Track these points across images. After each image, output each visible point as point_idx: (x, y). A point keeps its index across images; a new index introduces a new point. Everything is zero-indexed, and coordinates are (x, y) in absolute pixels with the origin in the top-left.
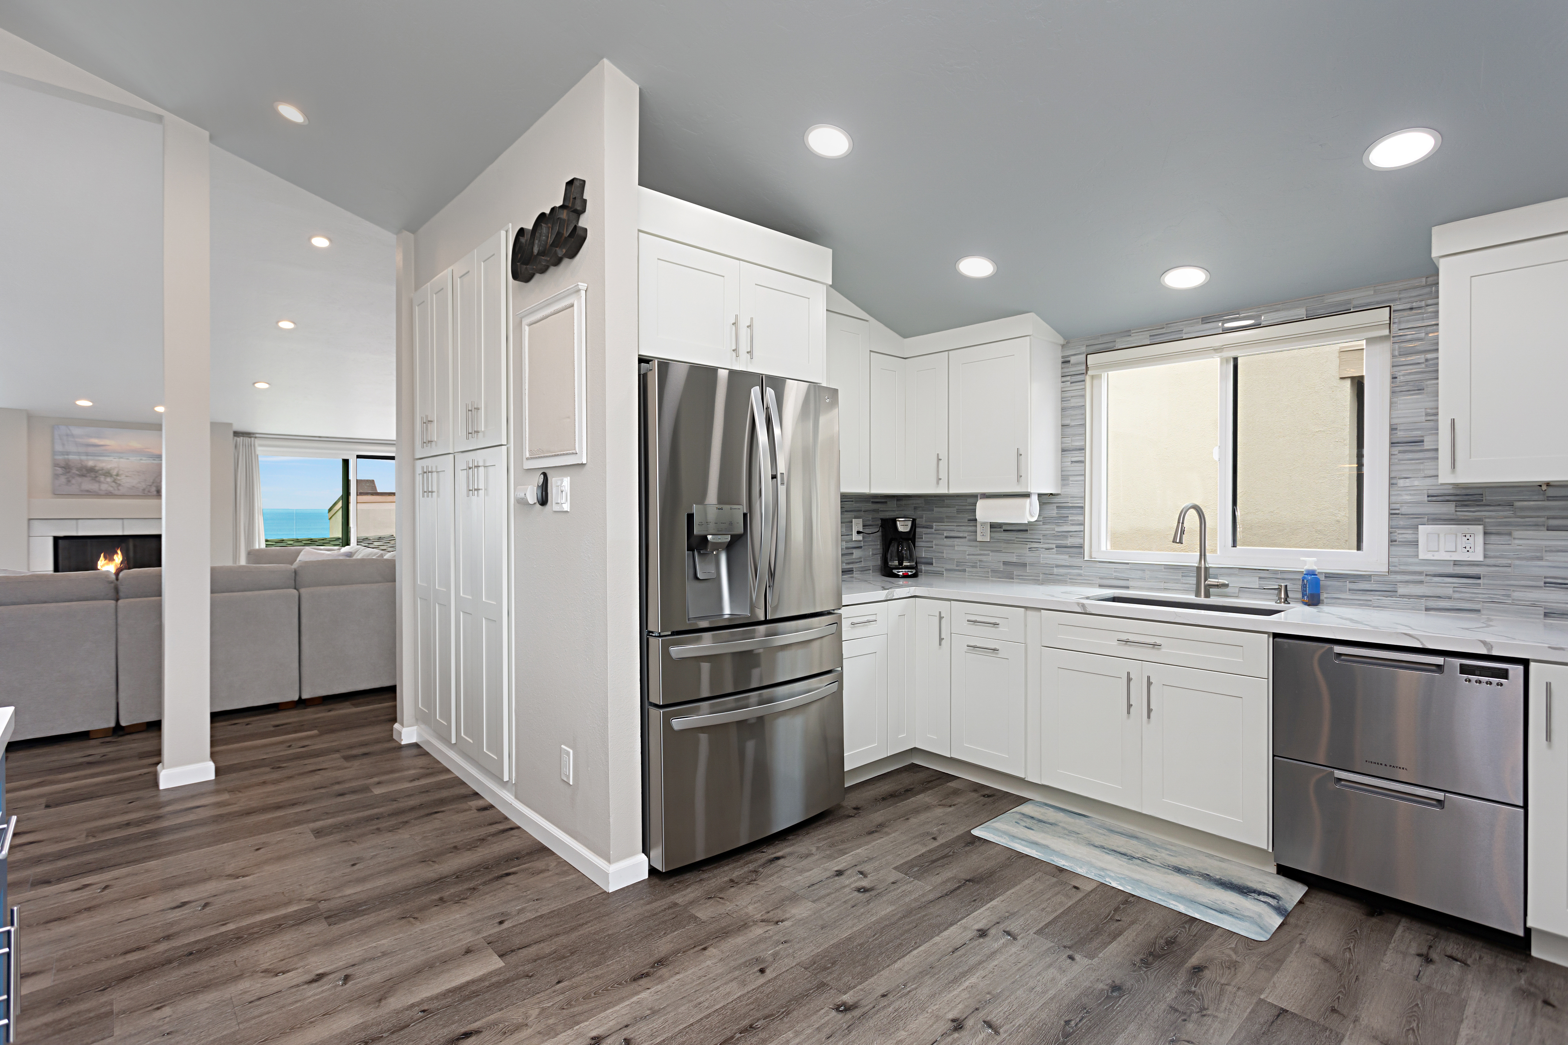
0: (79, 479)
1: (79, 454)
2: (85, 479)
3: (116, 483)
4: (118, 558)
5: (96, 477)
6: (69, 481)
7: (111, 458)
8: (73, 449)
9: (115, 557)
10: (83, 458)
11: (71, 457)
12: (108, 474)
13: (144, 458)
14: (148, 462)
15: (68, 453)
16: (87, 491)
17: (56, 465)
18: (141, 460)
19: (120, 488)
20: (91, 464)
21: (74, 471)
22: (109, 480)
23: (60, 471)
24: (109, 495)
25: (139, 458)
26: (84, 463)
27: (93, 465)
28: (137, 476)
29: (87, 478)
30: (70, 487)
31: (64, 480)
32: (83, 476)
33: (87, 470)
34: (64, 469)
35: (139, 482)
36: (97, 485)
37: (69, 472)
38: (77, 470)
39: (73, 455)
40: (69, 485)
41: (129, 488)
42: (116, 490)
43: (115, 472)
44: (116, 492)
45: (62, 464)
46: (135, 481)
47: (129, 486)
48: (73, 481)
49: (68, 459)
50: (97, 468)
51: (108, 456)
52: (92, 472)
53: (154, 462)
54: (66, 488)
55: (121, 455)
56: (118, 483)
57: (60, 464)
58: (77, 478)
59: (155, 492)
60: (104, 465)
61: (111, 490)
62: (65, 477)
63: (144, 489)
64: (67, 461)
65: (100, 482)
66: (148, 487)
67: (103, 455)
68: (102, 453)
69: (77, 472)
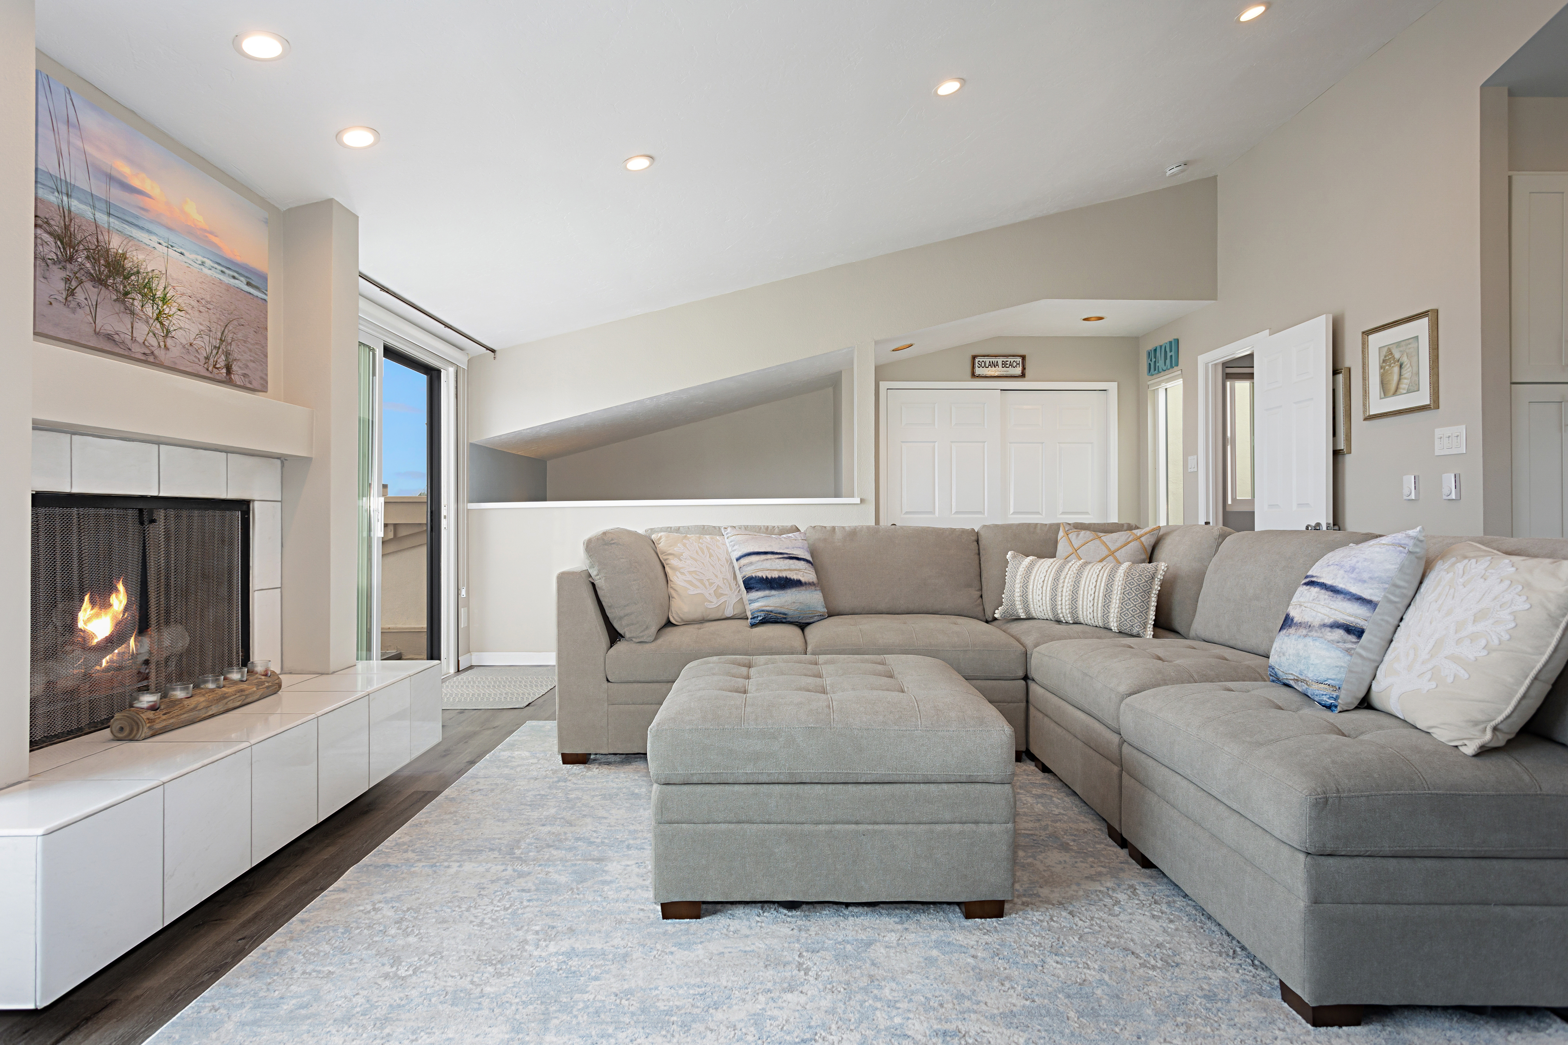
0: (92, 289)
1: (92, 200)
2: (105, 291)
3: (161, 323)
4: (119, 600)
5: (126, 294)
6: (71, 293)
7: (153, 241)
9: (113, 599)
10: (102, 218)
11: (76, 206)
12: (146, 290)
13: (208, 263)
15: (68, 189)
16: (109, 337)
17: (40, 223)
18: (203, 264)
19: (169, 341)
20: (116, 244)
21: (82, 257)
22: (149, 310)
23: (51, 249)
24: (149, 359)
25: (200, 259)
26: (100, 238)
27: (120, 251)
28: (197, 313)
29: (107, 292)
30: (74, 311)
31: (62, 285)
32: (99, 281)
33: (108, 265)
34: (62, 243)
35: (199, 335)
36: (127, 319)
37: (71, 259)
38: (87, 258)
39: (80, 201)
40: (73, 304)
41: (184, 347)
42: (162, 344)
43: (161, 288)
44: (163, 352)
45: (57, 224)
46: (194, 329)
47: (184, 342)
48: (80, 295)
49: (70, 211)
50: (128, 264)
51: (149, 232)
52: (118, 273)
53: (222, 277)
54: (66, 311)
55: (173, 238)
56: (166, 323)
57: (52, 222)
58: (88, 285)
59: (224, 371)
60: (141, 257)
61: (153, 341)
62: (64, 274)
63: (207, 358)
64: (67, 215)
65: (132, 313)
66: (215, 352)
67: (140, 223)
68: (137, 217)
69: (88, 265)
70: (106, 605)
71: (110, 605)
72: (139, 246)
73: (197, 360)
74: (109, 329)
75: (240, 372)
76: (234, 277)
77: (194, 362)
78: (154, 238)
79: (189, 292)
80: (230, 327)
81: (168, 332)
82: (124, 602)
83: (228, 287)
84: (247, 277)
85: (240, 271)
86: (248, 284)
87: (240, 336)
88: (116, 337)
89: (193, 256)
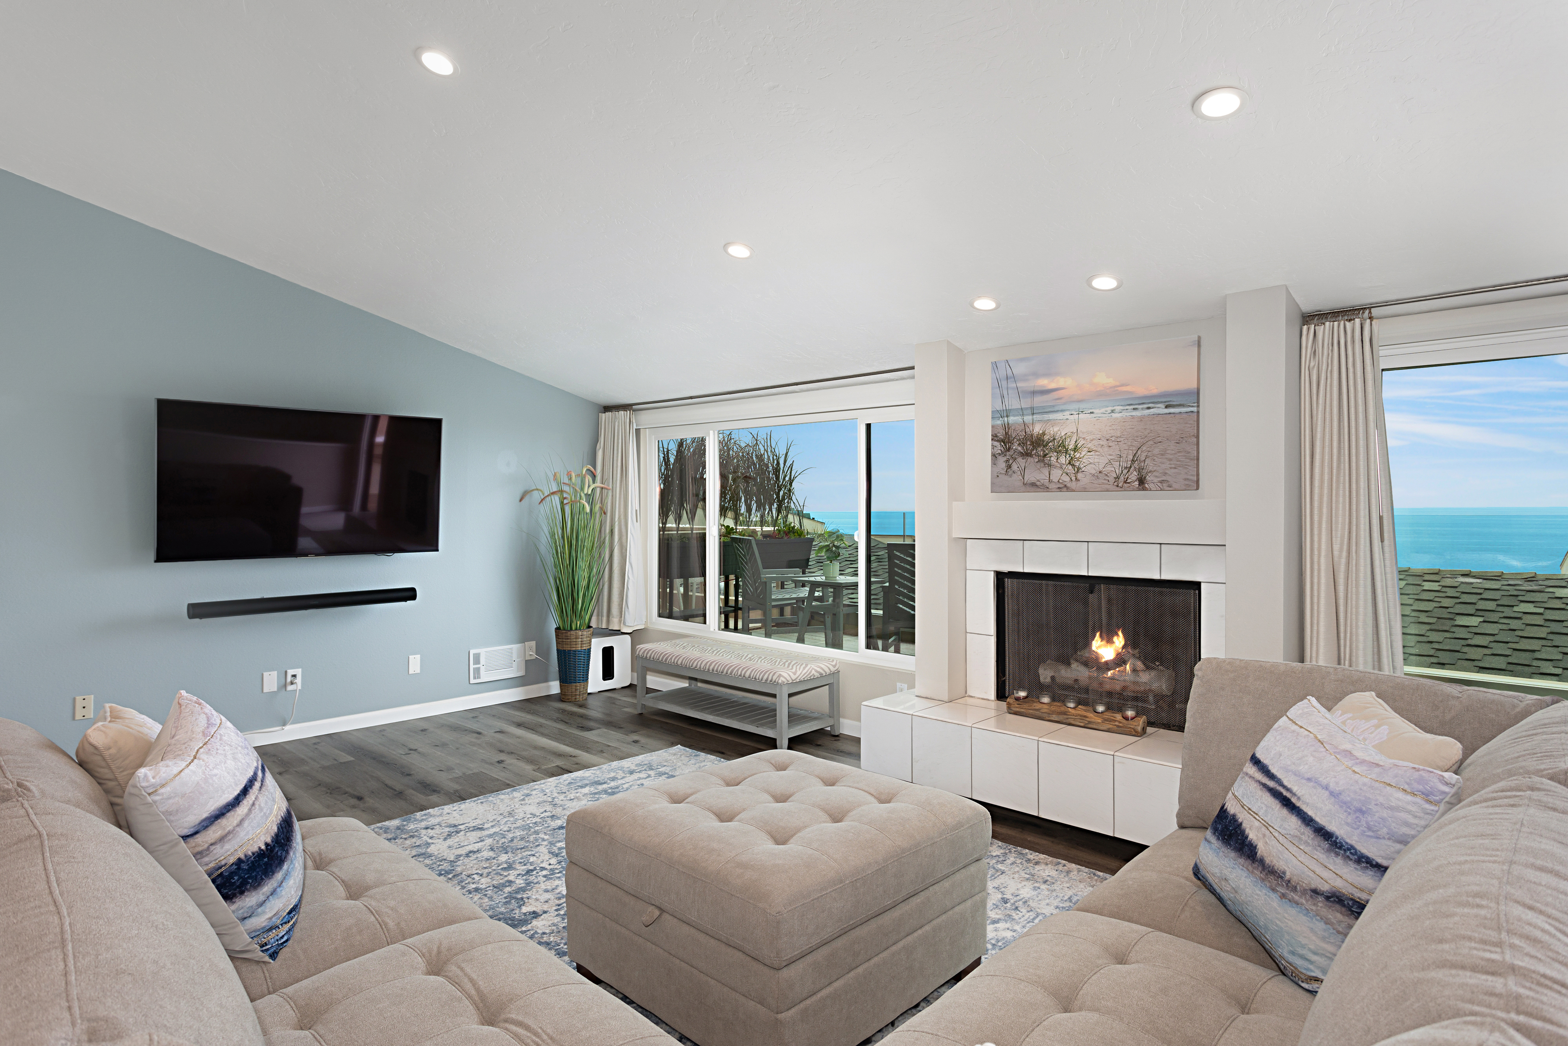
0: (1021, 460)
1: (1022, 412)
2: (1030, 459)
3: (1073, 465)
4: (1119, 641)
5: (1045, 456)
6: (1009, 467)
8: (1014, 403)
9: (1115, 639)
10: (1028, 419)
11: (1012, 419)
12: (1061, 448)
13: (1118, 408)
14: (1124, 414)
15: (1007, 413)
16: (1033, 485)
17: (994, 437)
18: (1113, 411)
19: (1080, 475)
20: (1037, 429)
21: (1015, 446)
22: (1063, 459)
23: (1000, 447)
24: (1064, 489)
25: (1109, 409)
26: (1027, 430)
27: (1041, 432)
28: (1106, 449)
29: (1032, 459)
30: (1011, 476)
31: (1004, 465)
32: (1027, 454)
33: (1032, 443)
34: (1004, 443)
35: (1110, 463)
36: (1046, 471)
37: (1009, 450)
38: (1019, 445)
39: (1014, 416)
40: (1011, 472)
41: (1093, 475)
42: (1074, 478)
43: (1073, 442)
44: (1074, 483)
45: (1001, 436)
46: (1104, 461)
47: (1093, 472)
48: (1015, 467)
49: (1008, 424)
50: (1046, 438)
51: (1062, 411)
52: (1039, 446)
53: (1134, 413)
54: (1006, 477)
55: (1082, 406)
56: (1077, 464)
57: (998, 435)
58: (1020, 460)
59: (1137, 483)
60: (1056, 429)
61: (1067, 479)
62: (1005, 459)
63: (1118, 478)
64: (1007, 427)
65: (1050, 465)
66: (1125, 471)
67: (1056, 409)
68: (1054, 406)
69: (1019, 448)
70: (1110, 641)
71: (1113, 642)
72: (1054, 423)
73: (1106, 482)
74: (1033, 480)
75: (1156, 480)
76: (1149, 408)
77: (1103, 484)
78: (1065, 413)
79: (1099, 437)
80: (1144, 448)
81: (1079, 469)
82: (1123, 643)
83: (1141, 419)
84: (1162, 402)
85: (1156, 400)
86: (1166, 407)
87: (1156, 451)
88: (1038, 483)
89: (1103, 410)
